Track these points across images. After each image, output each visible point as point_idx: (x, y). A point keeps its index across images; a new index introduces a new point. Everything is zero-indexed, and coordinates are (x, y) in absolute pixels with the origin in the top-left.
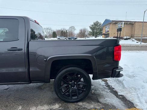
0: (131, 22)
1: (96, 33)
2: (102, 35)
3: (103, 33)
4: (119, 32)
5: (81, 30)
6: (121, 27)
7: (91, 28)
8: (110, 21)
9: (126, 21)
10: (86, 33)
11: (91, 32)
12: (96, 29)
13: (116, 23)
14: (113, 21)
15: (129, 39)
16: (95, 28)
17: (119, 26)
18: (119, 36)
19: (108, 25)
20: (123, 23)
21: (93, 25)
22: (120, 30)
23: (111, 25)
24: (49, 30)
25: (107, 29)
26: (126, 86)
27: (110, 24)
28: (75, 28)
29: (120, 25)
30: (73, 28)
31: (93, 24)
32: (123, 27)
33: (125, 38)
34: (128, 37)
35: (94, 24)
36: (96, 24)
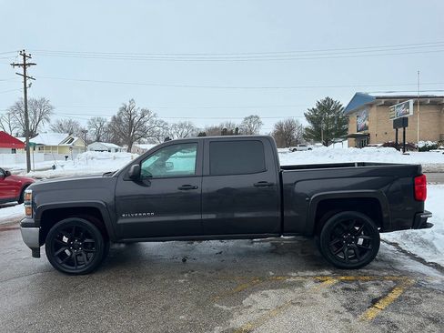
0: (436, 97)
1: (327, 132)
2: (346, 138)
3: (350, 133)
4: (401, 130)
5: (280, 127)
6: (406, 116)
7: (309, 118)
8: (371, 98)
9: (420, 97)
10: (295, 134)
11: (311, 131)
12: (327, 121)
13: (388, 102)
14: (377, 98)
15: (433, 148)
16: (321, 118)
17: (398, 111)
18: (400, 140)
19: (363, 108)
20: (411, 102)
21: (314, 110)
22: (402, 123)
23: (374, 109)
24: (186, 130)
25: (361, 122)
26: (439, 248)
27: (371, 105)
28: (261, 120)
29: (401, 110)
30: (254, 119)
31: (315, 107)
32: (411, 114)
33: (421, 145)
34: (430, 143)
35: (320, 106)
36: (326, 106)
